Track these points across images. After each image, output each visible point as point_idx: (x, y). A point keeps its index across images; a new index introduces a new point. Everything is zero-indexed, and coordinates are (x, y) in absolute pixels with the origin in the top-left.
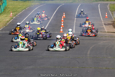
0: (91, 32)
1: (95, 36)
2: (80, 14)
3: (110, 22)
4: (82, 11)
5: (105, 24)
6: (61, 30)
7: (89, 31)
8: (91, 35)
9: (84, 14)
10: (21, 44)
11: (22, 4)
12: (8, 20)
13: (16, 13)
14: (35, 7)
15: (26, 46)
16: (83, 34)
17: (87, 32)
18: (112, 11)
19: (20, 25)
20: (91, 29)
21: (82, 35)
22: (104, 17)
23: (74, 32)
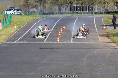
3: (104, 33)
13: (20, 26)
14: (37, 20)
23: (72, 42)
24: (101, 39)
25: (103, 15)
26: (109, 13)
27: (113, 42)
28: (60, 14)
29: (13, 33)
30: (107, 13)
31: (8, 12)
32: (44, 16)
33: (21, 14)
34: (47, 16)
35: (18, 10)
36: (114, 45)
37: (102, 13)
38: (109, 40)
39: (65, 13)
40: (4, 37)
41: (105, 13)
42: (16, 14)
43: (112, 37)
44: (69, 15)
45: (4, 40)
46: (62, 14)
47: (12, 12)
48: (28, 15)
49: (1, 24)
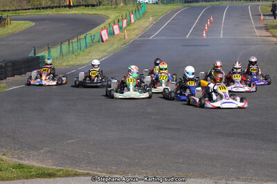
3: (261, 25)
5: (256, 28)
12: (147, 25)
13: (156, 17)
14: (178, 10)
23: (221, 36)
24: (258, 32)
25: (260, 3)
27: (273, 36)
28: (207, 1)
29: (147, 27)
32: (186, 5)
33: (157, 3)
34: (191, 4)
36: (275, 39)
38: (269, 34)
39: (212, 0)
40: (136, 32)
42: (151, 2)
43: (272, 30)
44: (218, 3)
45: (137, 35)
46: (209, 1)
48: (166, 4)
49: (132, 16)
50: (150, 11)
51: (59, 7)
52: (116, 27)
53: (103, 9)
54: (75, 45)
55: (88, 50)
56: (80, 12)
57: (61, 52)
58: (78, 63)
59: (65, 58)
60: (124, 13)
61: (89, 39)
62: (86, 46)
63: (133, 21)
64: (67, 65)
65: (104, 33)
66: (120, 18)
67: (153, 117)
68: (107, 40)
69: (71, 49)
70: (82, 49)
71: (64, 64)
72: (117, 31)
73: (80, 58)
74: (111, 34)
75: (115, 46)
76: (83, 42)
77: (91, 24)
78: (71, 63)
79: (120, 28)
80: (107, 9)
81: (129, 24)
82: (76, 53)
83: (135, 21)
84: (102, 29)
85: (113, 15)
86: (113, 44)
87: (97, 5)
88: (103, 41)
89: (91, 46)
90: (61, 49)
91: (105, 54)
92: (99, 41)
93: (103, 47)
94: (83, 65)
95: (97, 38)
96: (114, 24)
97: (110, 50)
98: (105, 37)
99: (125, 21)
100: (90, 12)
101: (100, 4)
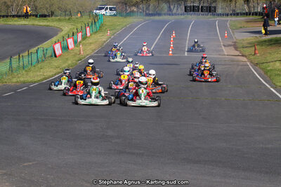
0: (211, 75)
1: (217, 81)
2: (194, 46)
3: (230, 43)
4: (195, 42)
5: (224, 46)
6: (171, 52)
7: (206, 73)
8: (210, 80)
9: (199, 46)
10: (94, 92)
11: (122, 20)
13: (114, 31)
15: (103, 95)
16: (197, 78)
17: (203, 74)
18: (232, 30)
19: (92, 63)
20: (209, 70)
21: (194, 80)
22: (223, 36)
23: (186, 54)
24: (226, 51)
25: (229, 18)
26: (238, 14)
27: (243, 56)
28: (170, 15)
29: (105, 42)
30: (234, 15)
31: (98, 11)
32: (147, 18)
33: (115, 15)
34: (152, 17)
35: (111, 9)
36: (244, 59)
37: (228, 15)
38: (237, 53)
39: (176, 14)
40: (93, 46)
41: (231, 15)
42: (108, 14)
43: (242, 49)
44: (182, 17)
45: (93, 51)
46: (173, 15)
47: (103, 12)
48: (125, 17)
49: (88, 29)
50: (107, 24)
51: (7, 16)
52: (70, 41)
53: (56, 20)
54: (26, 60)
55: (39, 65)
56: (31, 23)
57: (11, 67)
58: (30, 80)
59: (16, 74)
60: (79, 26)
61: (40, 54)
62: (38, 61)
63: (88, 34)
64: (17, 82)
65: (57, 47)
66: (75, 31)
67: (113, 141)
68: (60, 55)
69: (21, 63)
70: (34, 64)
71: (14, 80)
72: (71, 46)
73: (31, 74)
74: (65, 48)
75: (70, 62)
76: (34, 56)
77: (43, 36)
78: (22, 79)
79: (75, 42)
80: (60, 20)
81: (84, 37)
82: (26, 69)
83: (91, 35)
84: (56, 43)
85: (66, 28)
86: (67, 59)
87: (49, 16)
88: (56, 56)
89: (43, 61)
90: (11, 63)
91: (59, 70)
92: (51, 56)
93: (56, 62)
94: (35, 82)
95: (50, 52)
96: (69, 38)
97: (64, 66)
98: (58, 52)
99: (80, 34)
100: (41, 24)
101: (52, 14)
